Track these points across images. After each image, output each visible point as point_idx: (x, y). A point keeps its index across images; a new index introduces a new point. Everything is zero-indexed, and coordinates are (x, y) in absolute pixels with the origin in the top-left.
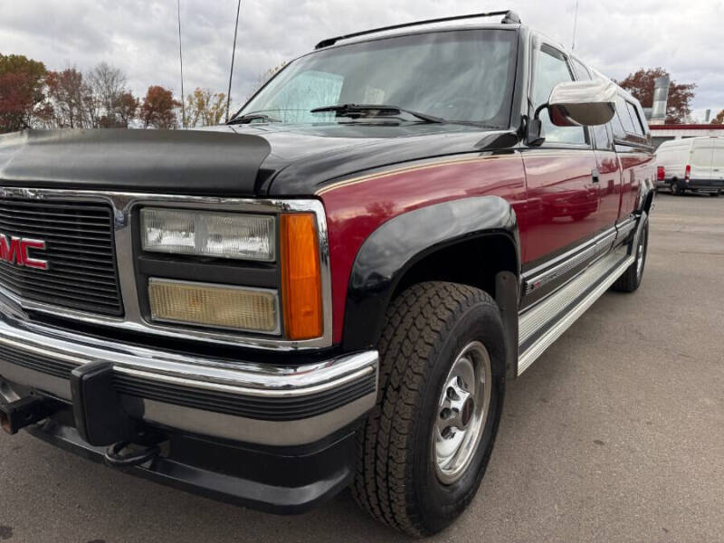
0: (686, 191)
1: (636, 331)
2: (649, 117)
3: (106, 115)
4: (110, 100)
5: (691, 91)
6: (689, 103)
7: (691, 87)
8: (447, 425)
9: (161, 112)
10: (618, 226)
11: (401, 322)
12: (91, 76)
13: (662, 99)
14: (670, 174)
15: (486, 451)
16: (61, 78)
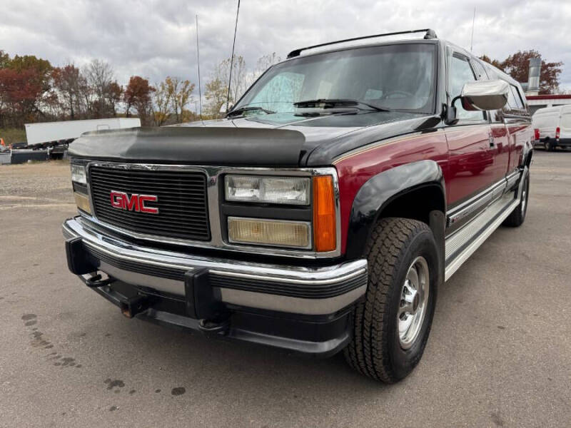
0: (557, 148)
1: (523, 254)
2: (525, 90)
3: (98, 100)
4: (100, 88)
5: (559, 68)
6: (557, 77)
7: (558, 64)
8: (403, 311)
9: (140, 96)
10: (508, 177)
11: (375, 243)
12: (86, 70)
13: (535, 75)
14: (543, 135)
15: (427, 330)
16: (63, 72)
